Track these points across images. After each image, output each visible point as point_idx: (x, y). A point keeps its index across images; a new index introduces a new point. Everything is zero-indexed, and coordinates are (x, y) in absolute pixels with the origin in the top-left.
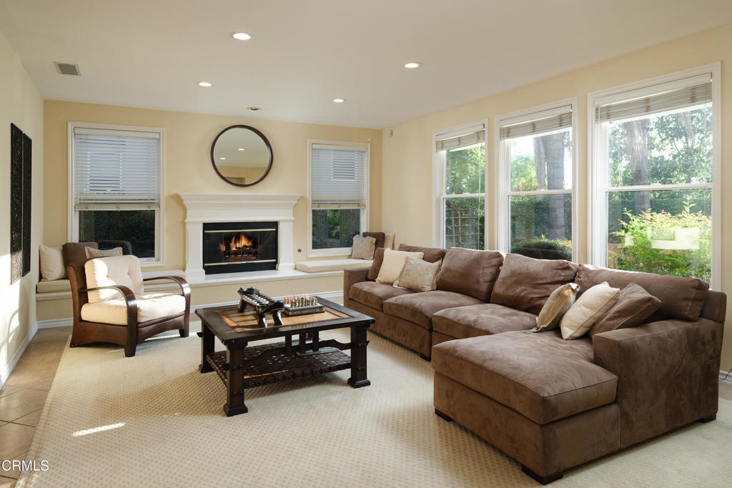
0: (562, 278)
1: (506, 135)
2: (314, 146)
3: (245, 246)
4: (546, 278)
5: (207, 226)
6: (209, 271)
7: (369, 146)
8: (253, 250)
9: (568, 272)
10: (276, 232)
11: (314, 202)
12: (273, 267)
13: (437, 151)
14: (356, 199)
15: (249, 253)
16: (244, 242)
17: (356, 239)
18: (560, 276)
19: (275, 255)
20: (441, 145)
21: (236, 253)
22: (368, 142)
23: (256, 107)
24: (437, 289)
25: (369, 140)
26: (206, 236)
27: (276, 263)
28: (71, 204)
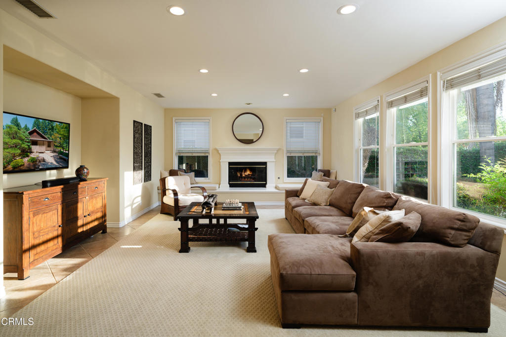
0: (385, 204)
1: (390, 106)
2: (288, 121)
3: (249, 174)
4: (375, 203)
5: (230, 164)
6: (231, 186)
7: (322, 118)
8: (253, 177)
9: (390, 201)
10: (266, 168)
11: (288, 152)
12: (264, 186)
13: (356, 119)
14: (314, 150)
15: (251, 178)
16: (248, 172)
17: (314, 173)
18: (384, 202)
19: (266, 180)
20: (358, 116)
21: (245, 178)
22: (321, 116)
23: (249, 103)
24: (329, 205)
25: (322, 115)
26: (230, 168)
27: (266, 184)
28: (174, 152)
